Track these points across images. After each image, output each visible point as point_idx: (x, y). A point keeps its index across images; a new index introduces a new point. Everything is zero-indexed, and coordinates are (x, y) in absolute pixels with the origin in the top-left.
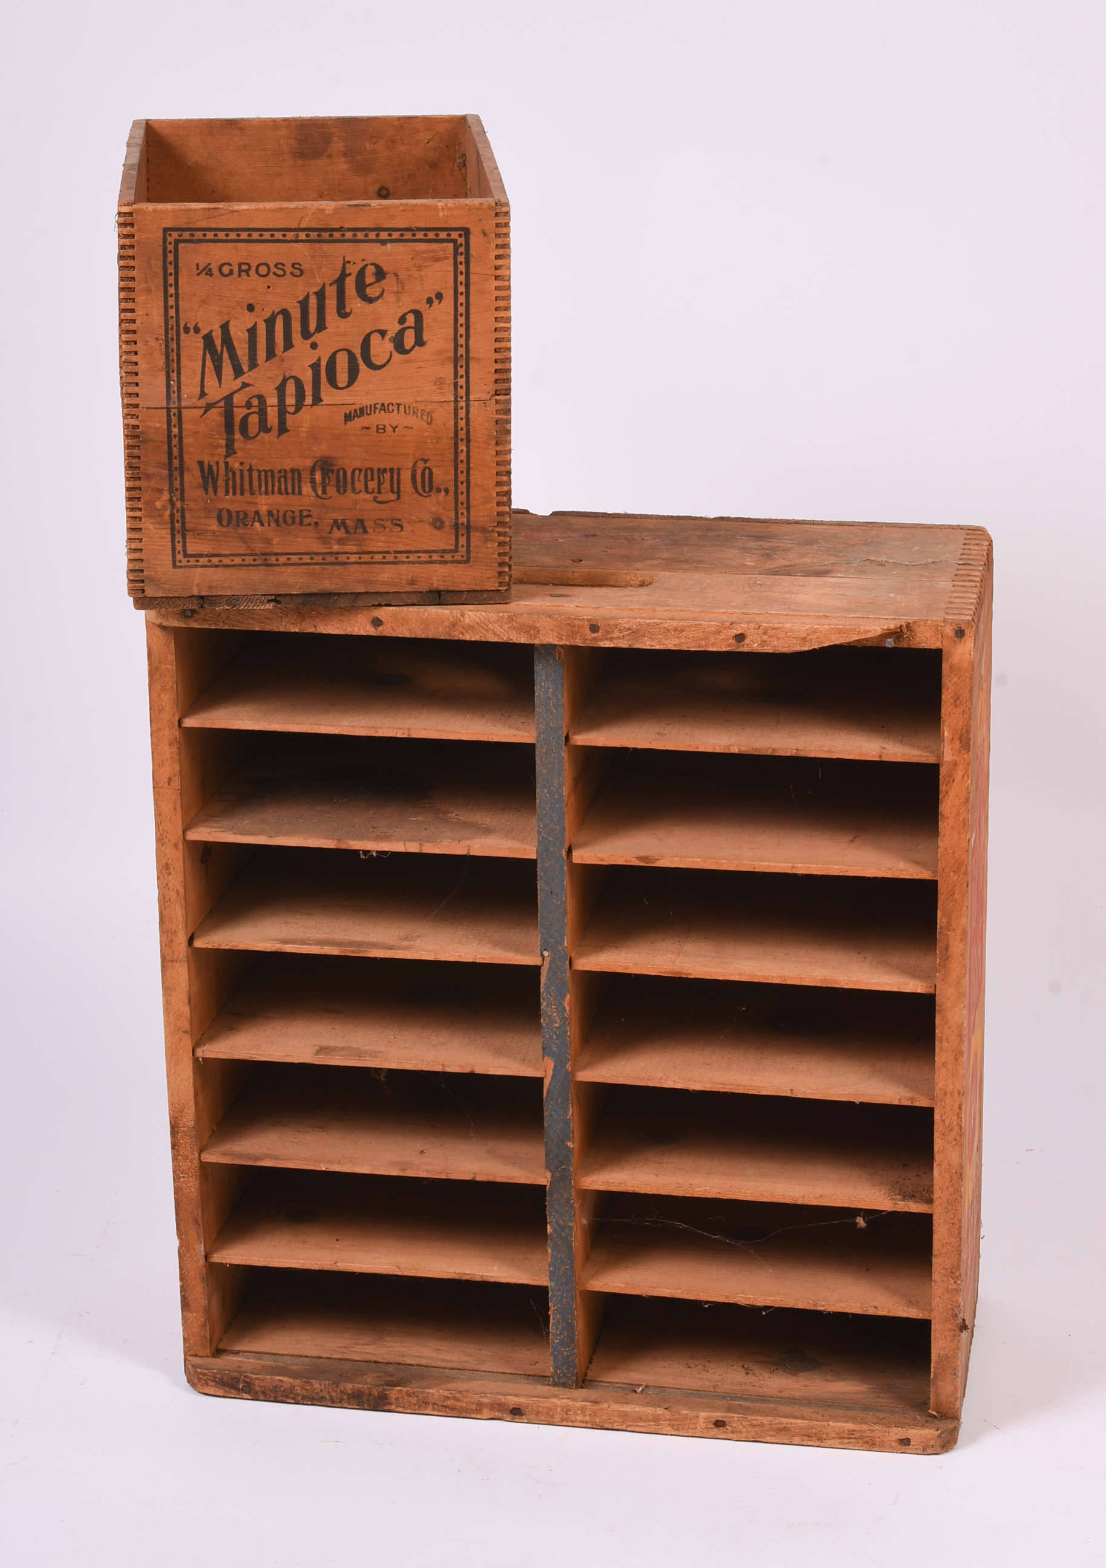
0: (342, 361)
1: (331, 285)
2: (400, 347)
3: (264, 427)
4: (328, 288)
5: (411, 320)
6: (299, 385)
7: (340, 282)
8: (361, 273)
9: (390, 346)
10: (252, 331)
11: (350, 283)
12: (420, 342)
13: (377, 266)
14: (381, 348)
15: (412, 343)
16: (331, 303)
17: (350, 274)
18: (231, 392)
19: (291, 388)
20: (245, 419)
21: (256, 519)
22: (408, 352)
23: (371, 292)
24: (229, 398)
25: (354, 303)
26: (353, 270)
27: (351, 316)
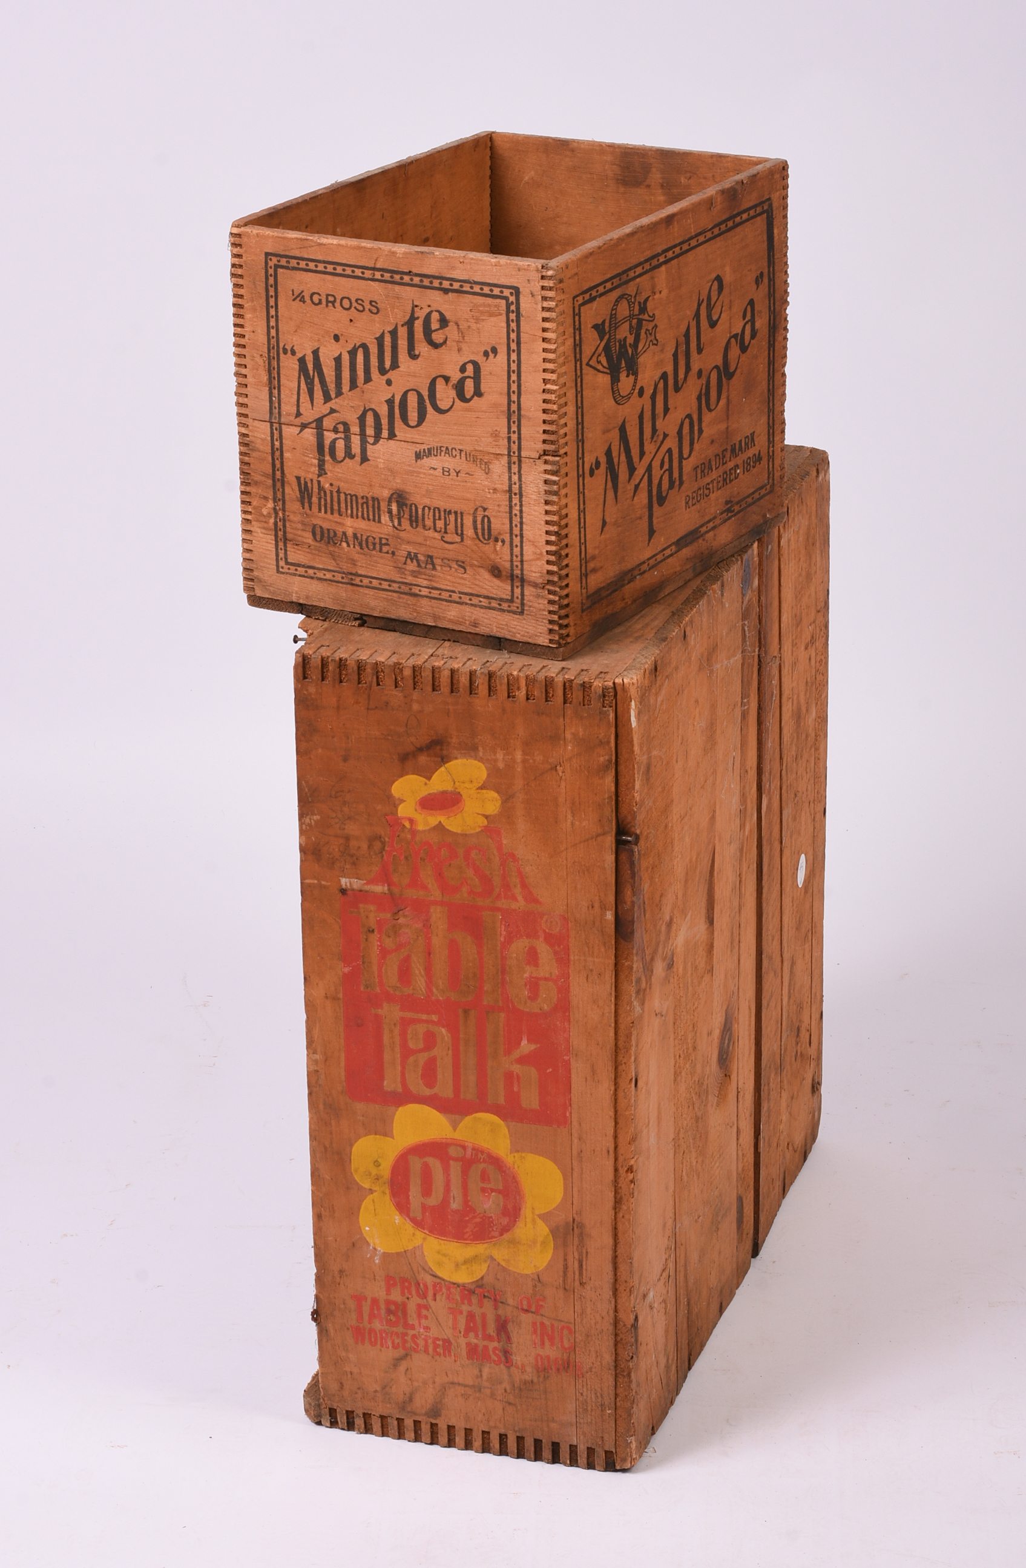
0: (412, 401)
1: (402, 325)
2: (461, 396)
3: (349, 455)
4: (400, 328)
5: (470, 368)
6: (377, 417)
7: (410, 323)
8: (428, 318)
9: (453, 393)
10: (338, 360)
11: (418, 325)
12: (478, 393)
13: (441, 314)
14: (445, 395)
15: (472, 393)
16: (403, 343)
17: (418, 318)
18: (322, 415)
19: (370, 419)
20: (334, 442)
21: (344, 540)
22: (468, 401)
23: (437, 337)
24: (319, 421)
25: (422, 348)
26: (421, 314)
27: (419, 359)
